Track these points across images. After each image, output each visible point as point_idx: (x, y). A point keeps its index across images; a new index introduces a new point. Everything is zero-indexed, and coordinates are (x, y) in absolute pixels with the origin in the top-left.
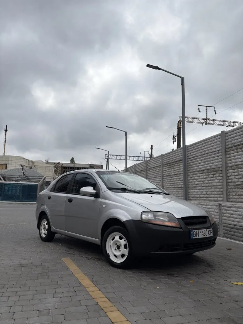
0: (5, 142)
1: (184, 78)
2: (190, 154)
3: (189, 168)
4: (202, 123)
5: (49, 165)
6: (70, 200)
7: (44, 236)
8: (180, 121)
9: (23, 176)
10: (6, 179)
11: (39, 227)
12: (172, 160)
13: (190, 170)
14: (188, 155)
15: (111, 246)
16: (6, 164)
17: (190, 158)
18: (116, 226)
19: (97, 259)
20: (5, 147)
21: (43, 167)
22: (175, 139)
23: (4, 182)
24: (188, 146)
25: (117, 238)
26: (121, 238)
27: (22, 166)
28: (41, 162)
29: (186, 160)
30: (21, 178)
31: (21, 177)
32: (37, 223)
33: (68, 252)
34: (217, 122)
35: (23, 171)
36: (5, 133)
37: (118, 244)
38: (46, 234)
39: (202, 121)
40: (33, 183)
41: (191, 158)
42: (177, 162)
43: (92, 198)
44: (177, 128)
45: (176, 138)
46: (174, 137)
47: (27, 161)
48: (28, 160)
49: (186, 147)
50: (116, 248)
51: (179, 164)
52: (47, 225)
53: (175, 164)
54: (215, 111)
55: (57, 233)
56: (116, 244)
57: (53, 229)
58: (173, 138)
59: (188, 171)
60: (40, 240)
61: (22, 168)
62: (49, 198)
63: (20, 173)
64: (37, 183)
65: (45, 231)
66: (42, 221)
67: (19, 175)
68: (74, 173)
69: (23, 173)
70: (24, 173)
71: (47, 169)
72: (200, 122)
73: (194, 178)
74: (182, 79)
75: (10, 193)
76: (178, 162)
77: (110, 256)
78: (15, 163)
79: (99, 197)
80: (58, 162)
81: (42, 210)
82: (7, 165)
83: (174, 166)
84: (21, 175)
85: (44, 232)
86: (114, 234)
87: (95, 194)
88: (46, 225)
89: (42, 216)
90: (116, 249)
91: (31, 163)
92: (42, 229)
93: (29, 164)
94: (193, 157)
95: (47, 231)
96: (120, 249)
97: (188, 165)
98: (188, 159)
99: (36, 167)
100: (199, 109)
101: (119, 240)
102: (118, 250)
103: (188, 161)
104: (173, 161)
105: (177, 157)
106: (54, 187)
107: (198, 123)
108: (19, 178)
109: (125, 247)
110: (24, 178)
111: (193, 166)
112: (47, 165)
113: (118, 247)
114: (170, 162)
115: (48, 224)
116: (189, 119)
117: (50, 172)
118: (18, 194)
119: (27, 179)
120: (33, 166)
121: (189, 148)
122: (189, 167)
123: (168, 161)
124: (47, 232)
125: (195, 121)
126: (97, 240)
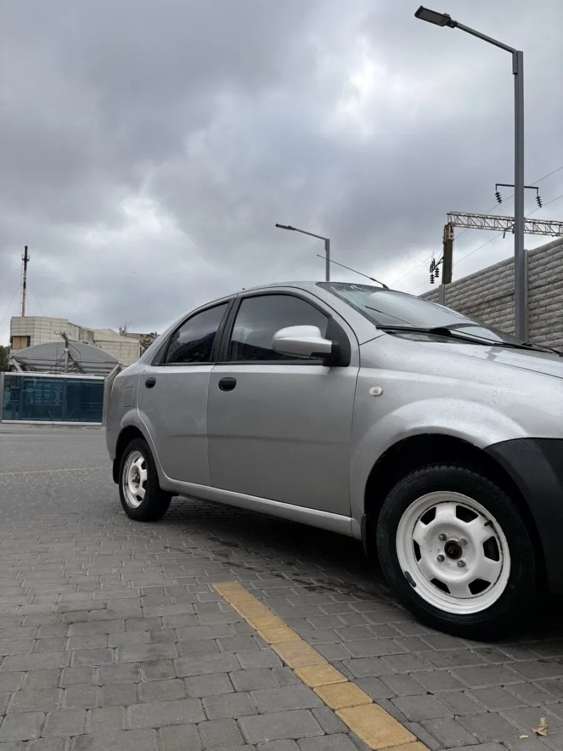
0: (24, 287)
1: (522, 52)
2: (537, 273)
3: (534, 315)
4: (506, 230)
5: (128, 340)
6: (227, 384)
7: (136, 504)
8: (449, 224)
9: (68, 361)
10: (27, 367)
11: (118, 475)
12: (474, 297)
13: (538, 320)
14: (532, 279)
15: (420, 543)
16: (29, 337)
17: (540, 286)
18: (444, 468)
19: (346, 590)
20: (24, 298)
21: (114, 344)
22: (437, 269)
23: (21, 373)
24: (532, 254)
25: (446, 513)
26: (465, 514)
27: (64, 336)
28: (110, 332)
29: (526, 294)
30: (64, 366)
31: (63, 364)
32: (112, 464)
33: (225, 560)
34: (542, 227)
35: (67, 350)
36: (23, 266)
37: (454, 537)
38: (143, 496)
39: (504, 224)
40: (93, 377)
41: (543, 286)
42: (492, 304)
43: (317, 370)
44: (444, 242)
45: (440, 267)
46: (433, 266)
47: (78, 329)
48: (80, 328)
49: (526, 256)
50: (443, 553)
51: (498, 307)
52: (143, 468)
53: (484, 309)
54: (538, 198)
55: (177, 494)
56: (444, 538)
57: (167, 480)
58: (431, 267)
59: (530, 323)
60: (123, 514)
61: (64, 341)
62: (150, 384)
63: (62, 353)
64: (102, 378)
65: (137, 487)
66: (126, 458)
67: (58, 358)
68: (230, 300)
69: (67, 354)
70: (69, 355)
71: (123, 347)
72: (500, 226)
73: (552, 342)
74: (518, 57)
75: (39, 402)
76: (496, 302)
77: (415, 585)
78: (48, 335)
79: (346, 364)
80: (149, 333)
81: (126, 425)
82: (31, 340)
83: (482, 315)
84: (63, 358)
85: (134, 494)
86: (432, 499)
87: (330, 352)
88: (140, 468)
89: (129, 440)
90: (441, 559)
91: (86, 335)
92: (130, 483)
93: (82, 336)
94: (549, 283)
95: (144, 486)
96: (463, 559)
97: (532, 306)
98: (529, 290)
99: (97, 343)
100: (497, 194)
101: (461, 522)
102: (453, 563)
103: (530, 296)
104: (480, 300)
105: (492, 288)
106: (164, 348)
107: (494, 228)
108: (57, 366)
109: (491, 549)
110: (70, 366)
111: (548, 307)
112: (123, 339)
113: (454, 551)
114: (469, 304)
115: (149, 464)
116: (473, 219)
117: (131, 356)
118: (57, 404)
119: (78, 368)
120: (92, 342)
121: (534, 257)
122: (534, 312)
123: (462, 301)
124: (144, 491)
125: (486, 225)
126: (346, 521)
